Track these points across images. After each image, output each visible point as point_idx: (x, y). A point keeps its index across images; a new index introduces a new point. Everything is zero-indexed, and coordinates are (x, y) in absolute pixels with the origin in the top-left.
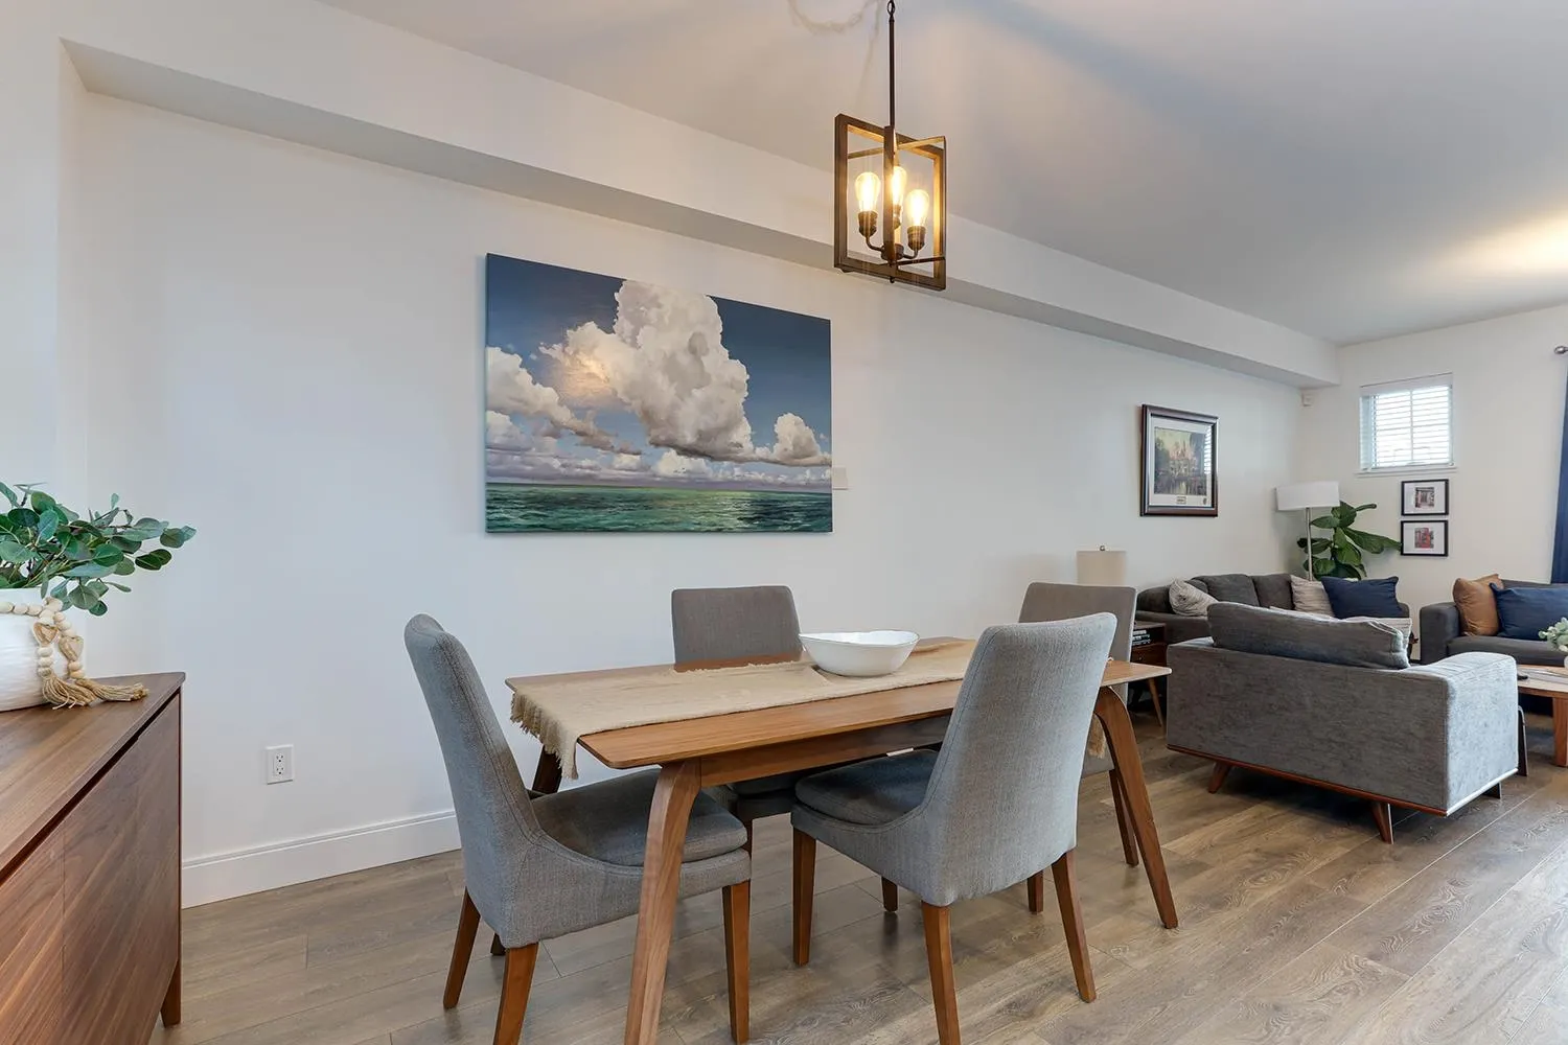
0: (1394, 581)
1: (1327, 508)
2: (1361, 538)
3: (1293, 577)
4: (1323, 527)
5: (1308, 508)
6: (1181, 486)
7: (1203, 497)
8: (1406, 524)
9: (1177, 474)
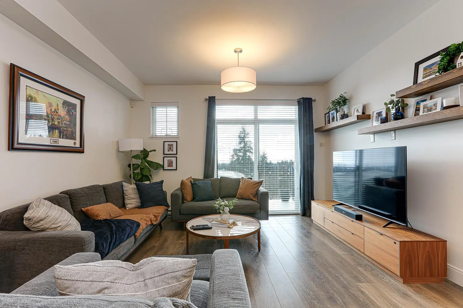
0: (162, 182)
1: (139, 150)
2: (151, 163)
3: (124, 183)
4: (137, 159)
5: (131, 150)
6: (54, 132)
7: (73, 141)
8: (165, 158)
9: (50, 123)
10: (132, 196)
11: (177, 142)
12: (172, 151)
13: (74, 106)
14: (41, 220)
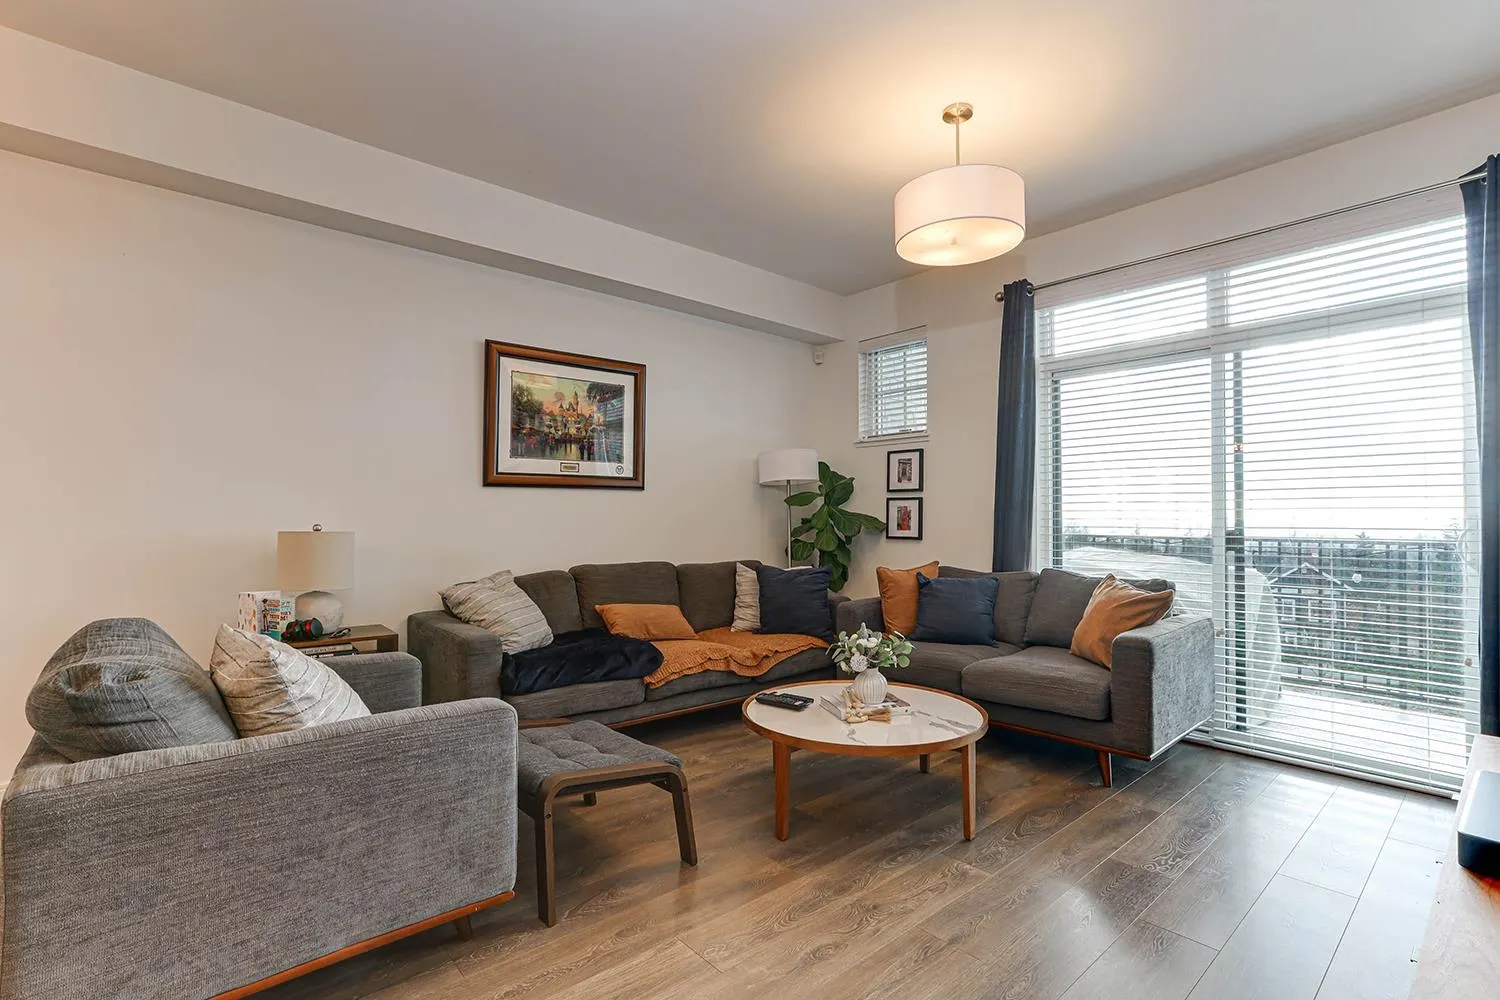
0: (825, 570)
5: (788, 481)
6: (568, 449)
7: (615, 465)
8: (891, 502)
9: (560, 433)
10: (748, 599)
11: (921, 451)
12: (910, 479)
13: (618, 392)
14: (460, 603)
